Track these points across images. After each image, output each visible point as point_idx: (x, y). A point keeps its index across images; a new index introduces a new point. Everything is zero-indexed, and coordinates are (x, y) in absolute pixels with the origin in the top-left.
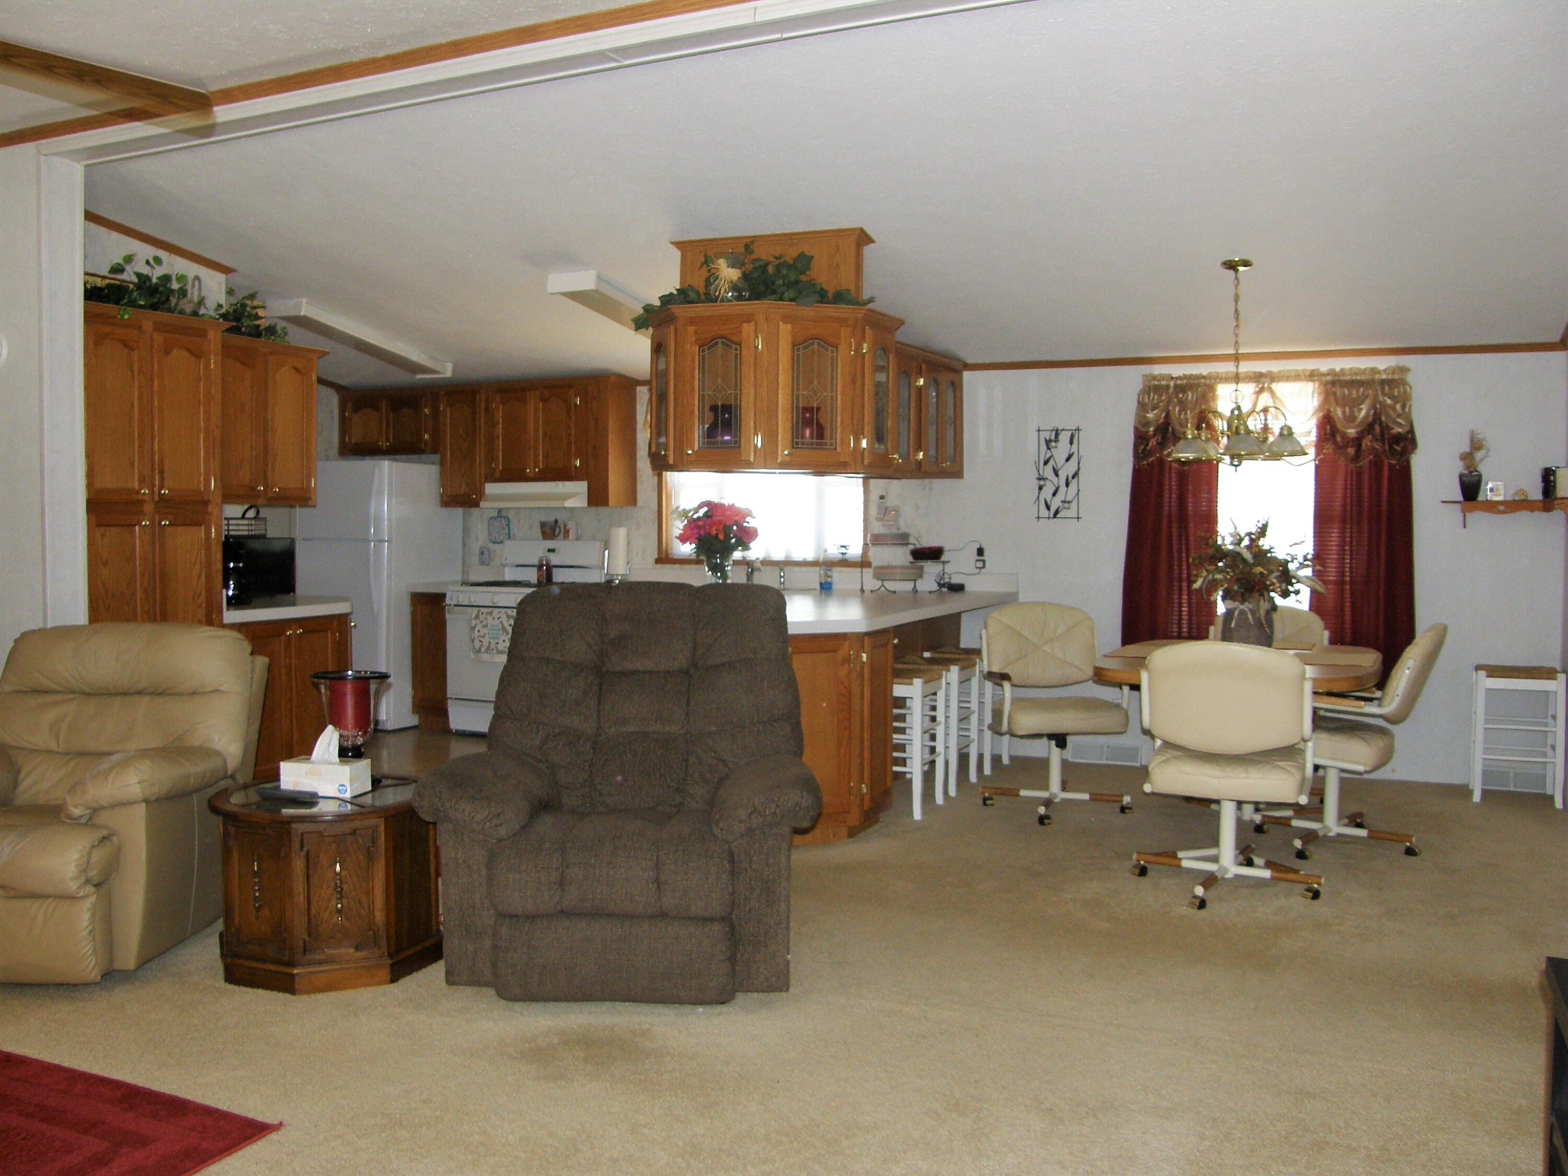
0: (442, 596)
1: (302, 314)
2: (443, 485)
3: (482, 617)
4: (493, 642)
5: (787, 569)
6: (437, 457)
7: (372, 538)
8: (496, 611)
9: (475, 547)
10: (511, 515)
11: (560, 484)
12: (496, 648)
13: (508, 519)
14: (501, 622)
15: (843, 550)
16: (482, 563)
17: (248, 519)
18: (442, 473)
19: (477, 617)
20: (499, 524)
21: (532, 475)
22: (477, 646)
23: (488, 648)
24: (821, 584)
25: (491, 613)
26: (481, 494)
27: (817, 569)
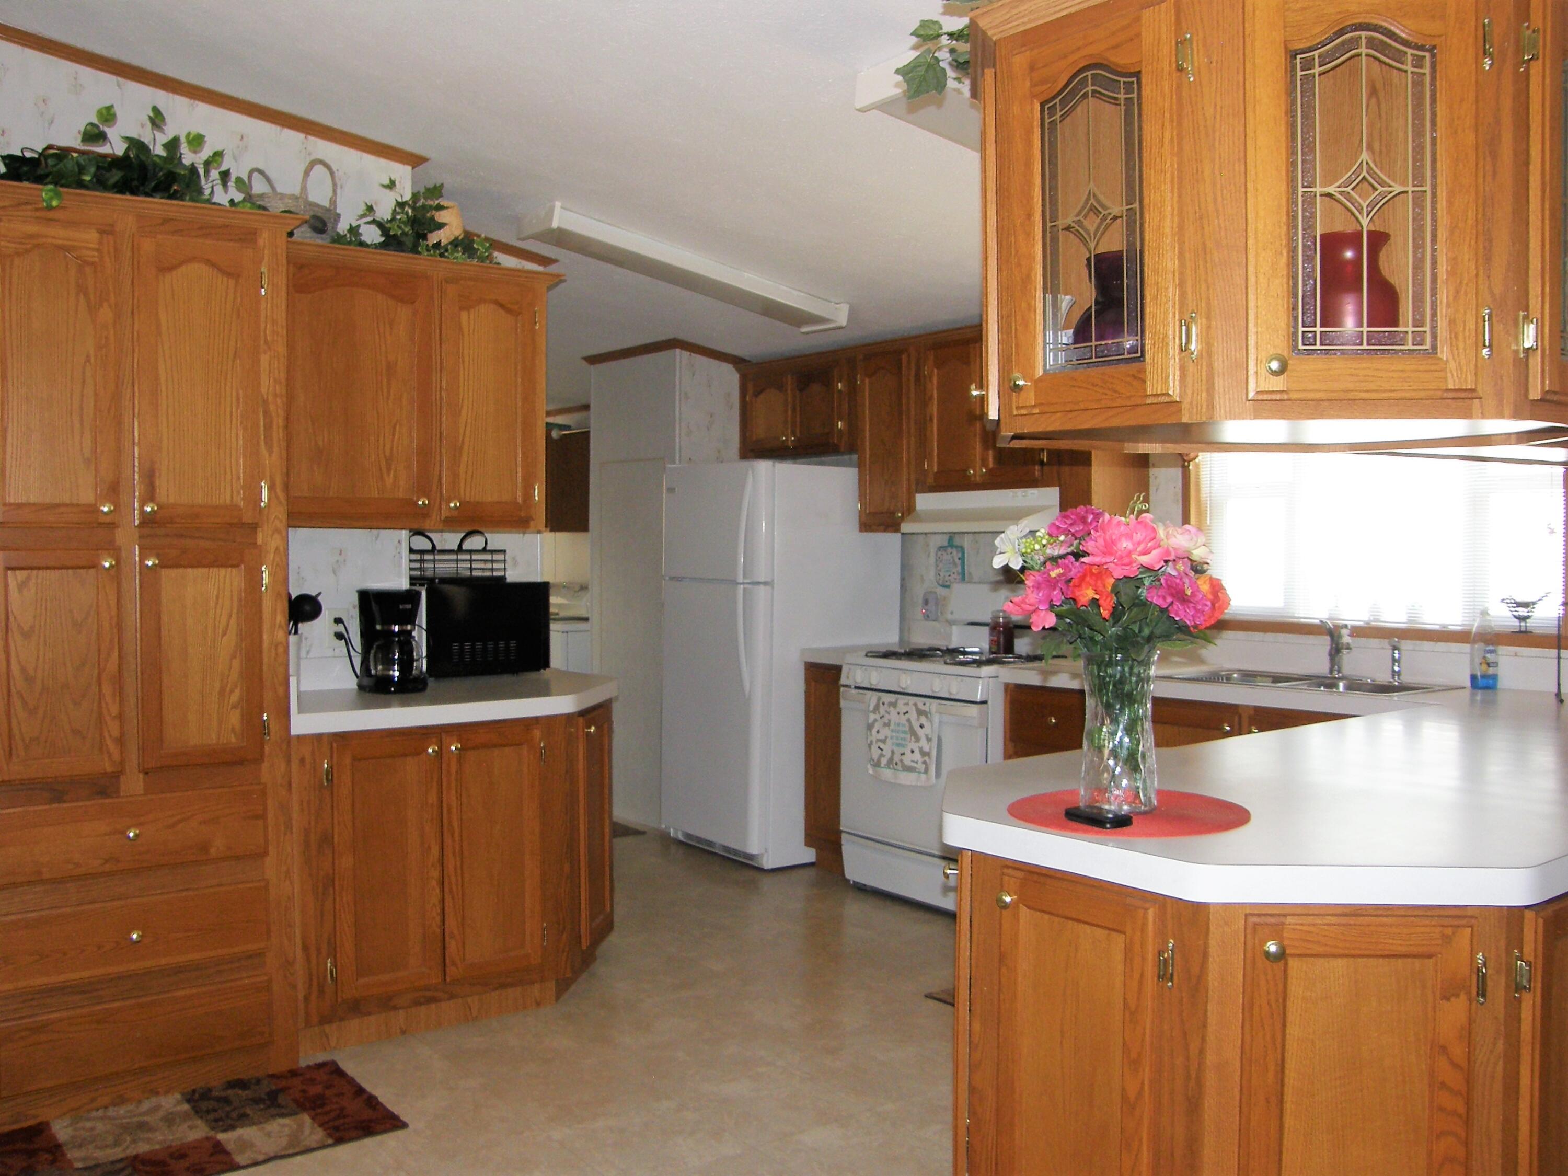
0: (837, 669)
1: (555, 225)
2: (862, 497)
3: (882, 710)
4: (898, 751)
5: (1406, 645)
6: (855, 457)
7: (740, 580)
8: (902, 700)
9: (918, 591)
10: (966, 542)
11: (1019, 492)
12: (901, 761)
13: (962, 549)
14: (909, 720)
15: (1522, 612)
16: (927, 617)
17: (470, 552)
18: (861, 481)
19: (877, 708)
20: (949, 557)
21: (978, 479)
22: (875, 757)
23: (891, 760)
24: (1473, 678)
25: (894, 705)
26: (910, 510)
27: (1466, 647)
